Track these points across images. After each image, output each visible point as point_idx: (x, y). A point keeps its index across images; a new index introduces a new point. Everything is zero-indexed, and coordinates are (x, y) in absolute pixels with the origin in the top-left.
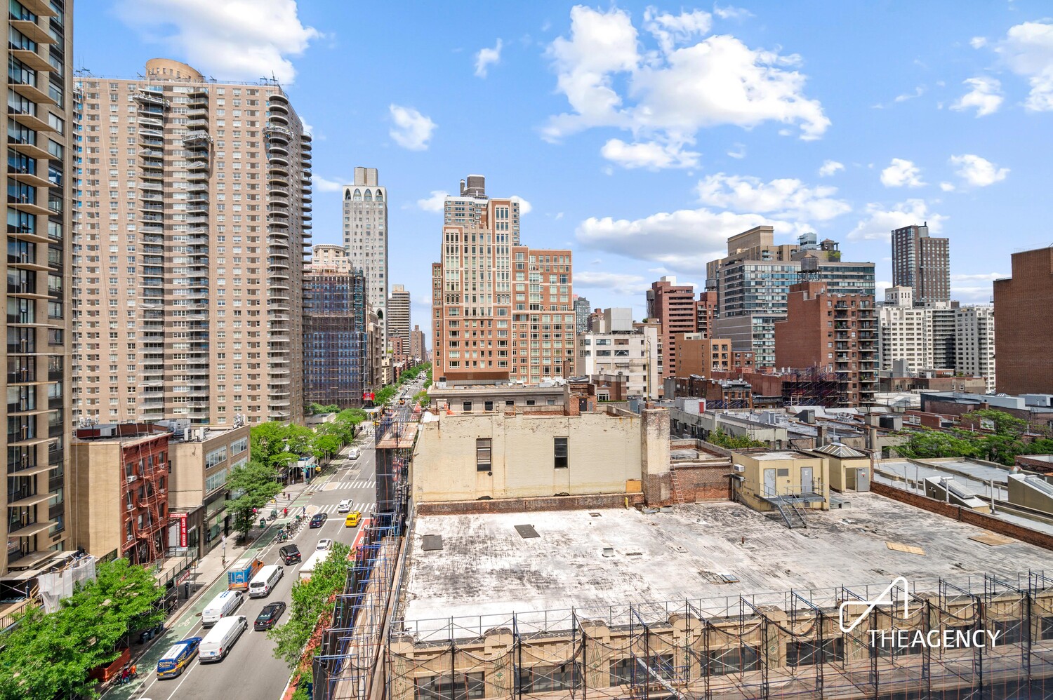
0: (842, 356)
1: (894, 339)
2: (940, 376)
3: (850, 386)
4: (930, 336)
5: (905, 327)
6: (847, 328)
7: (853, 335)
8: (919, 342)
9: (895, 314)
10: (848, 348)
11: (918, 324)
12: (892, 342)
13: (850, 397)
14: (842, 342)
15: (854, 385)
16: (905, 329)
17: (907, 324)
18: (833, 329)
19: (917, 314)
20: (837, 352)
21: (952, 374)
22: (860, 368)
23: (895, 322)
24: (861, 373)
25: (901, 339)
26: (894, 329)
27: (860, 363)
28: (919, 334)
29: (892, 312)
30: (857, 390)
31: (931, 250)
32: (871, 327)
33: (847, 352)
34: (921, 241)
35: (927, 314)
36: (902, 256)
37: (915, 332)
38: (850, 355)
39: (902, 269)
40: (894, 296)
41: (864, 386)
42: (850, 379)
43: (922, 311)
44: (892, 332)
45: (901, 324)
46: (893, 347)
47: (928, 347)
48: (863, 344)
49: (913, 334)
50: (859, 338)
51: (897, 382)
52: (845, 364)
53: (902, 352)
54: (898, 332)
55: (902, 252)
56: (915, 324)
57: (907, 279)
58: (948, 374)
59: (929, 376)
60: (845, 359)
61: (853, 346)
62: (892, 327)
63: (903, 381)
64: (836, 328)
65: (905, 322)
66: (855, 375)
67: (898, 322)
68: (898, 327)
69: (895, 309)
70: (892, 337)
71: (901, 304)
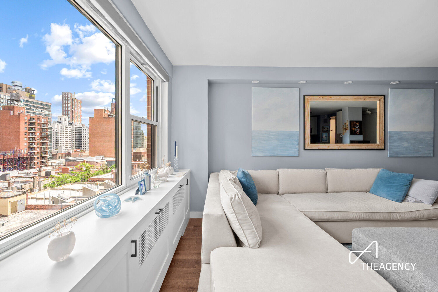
0: (32, 144)
1: (60, 137)
2: (75, 152)
3: (36, 158)
4: (74, 136)
5: (64, 132)
6: (35, 131)
7: (38, 134)
8: (70, 139)
9: (61, 127)
10: (35, 141)
11: (70, 132)
12: (60, 138)
13: (36, 163)
14: (33, 138)
15: (38, 158)
16: (64, 133)
17: (66, 131)
18: (27, 131)
19: (69, 127)
20: (29, 143)
21: (79, 151)
22: (41, 149)
23: (61, 130)
24: (41, 152)
25: (63, 137)
26: (61, 133)
27: (41, 147)
28: (70, 136)
29: (60, 126)
30: (39, 160)
31: (76, 104)
32: (47, 131)
33: (35, 143)
34: (73, 99)
35: (73, 128)
36: (66, 103)
37: (69, 135)
38: (36, 144)
39: (66, 109)
40: (61, 119)
41: (43, 158)
42: (36, 155)
43: (71, 127)
44: (60, 134)
45: (63, 131)
46: (60, 141)
47: (73, 141)
48: (43, 138)
49: (68, 136)
50: (41, 136)
51: (59, 155)
52: (34, 148)
53: (63, 143)
54: (62, 134)
55: (66, 102)
56: (68, 131)
57: (67, 113)
58: (78, 151)
59: (71, 152)
60: (33, 146)
61: (38, 140)
62: (60, 132)
63: (62, 155)
64: (29, 130)
65: (65, 130)
66: (38, 153)
67: (62, 130)
68: (62, 132)
69: (61, 124)
70: (60, 136)
71: (64, 123)
